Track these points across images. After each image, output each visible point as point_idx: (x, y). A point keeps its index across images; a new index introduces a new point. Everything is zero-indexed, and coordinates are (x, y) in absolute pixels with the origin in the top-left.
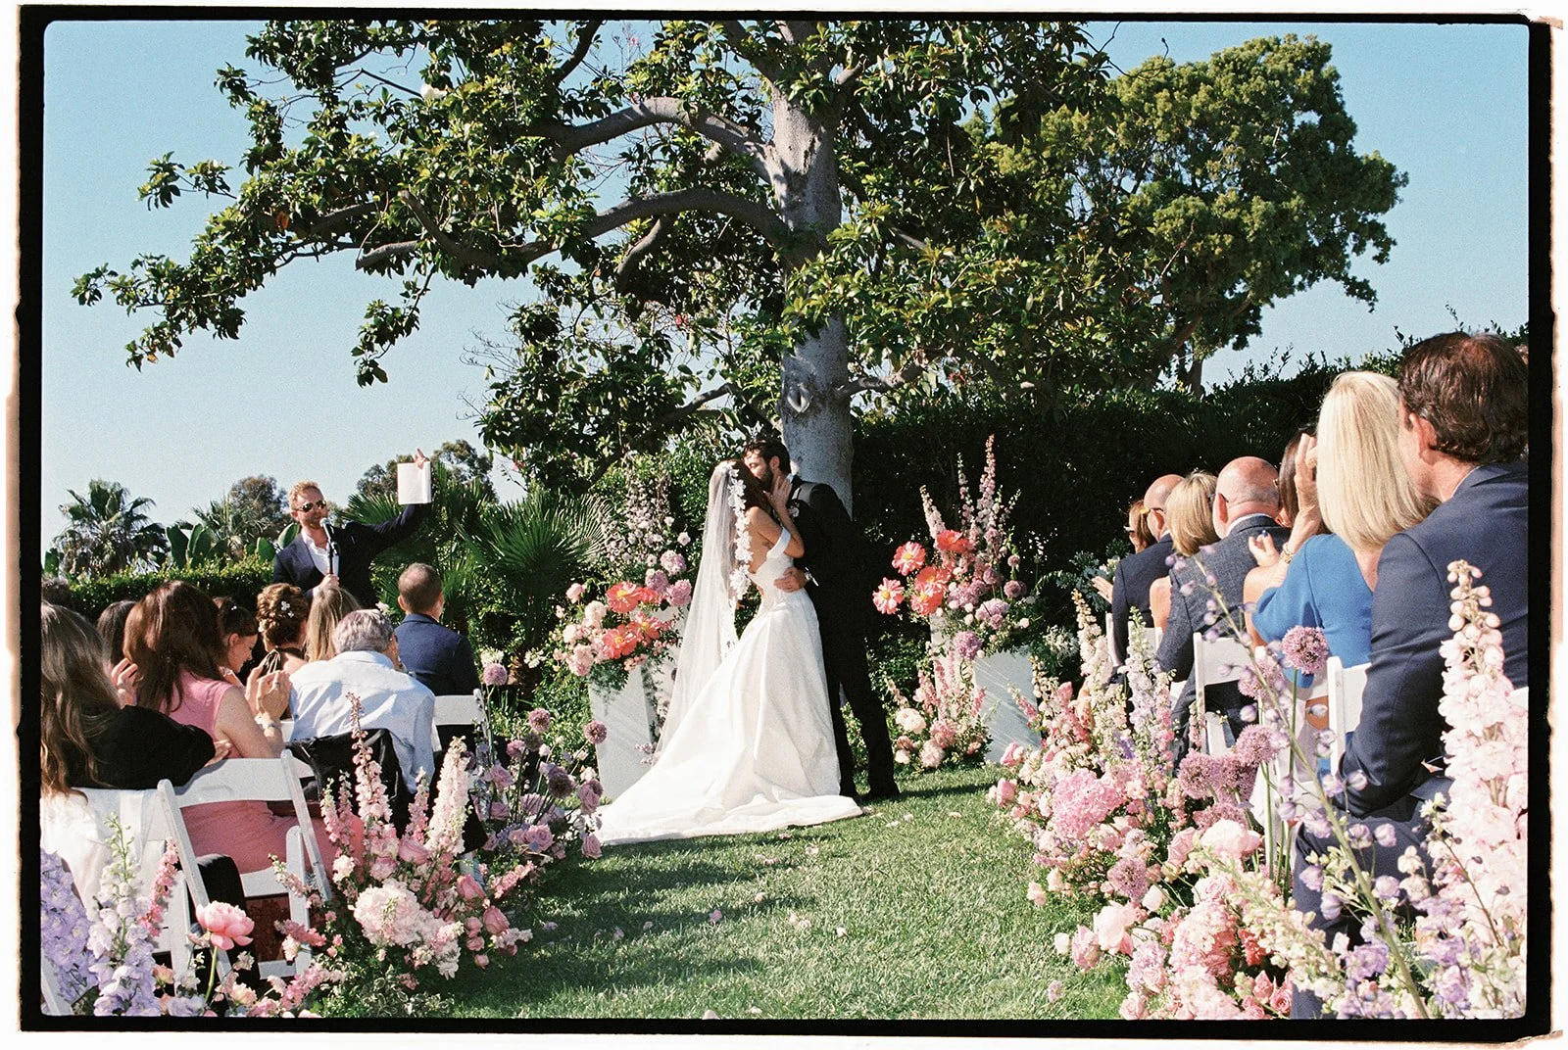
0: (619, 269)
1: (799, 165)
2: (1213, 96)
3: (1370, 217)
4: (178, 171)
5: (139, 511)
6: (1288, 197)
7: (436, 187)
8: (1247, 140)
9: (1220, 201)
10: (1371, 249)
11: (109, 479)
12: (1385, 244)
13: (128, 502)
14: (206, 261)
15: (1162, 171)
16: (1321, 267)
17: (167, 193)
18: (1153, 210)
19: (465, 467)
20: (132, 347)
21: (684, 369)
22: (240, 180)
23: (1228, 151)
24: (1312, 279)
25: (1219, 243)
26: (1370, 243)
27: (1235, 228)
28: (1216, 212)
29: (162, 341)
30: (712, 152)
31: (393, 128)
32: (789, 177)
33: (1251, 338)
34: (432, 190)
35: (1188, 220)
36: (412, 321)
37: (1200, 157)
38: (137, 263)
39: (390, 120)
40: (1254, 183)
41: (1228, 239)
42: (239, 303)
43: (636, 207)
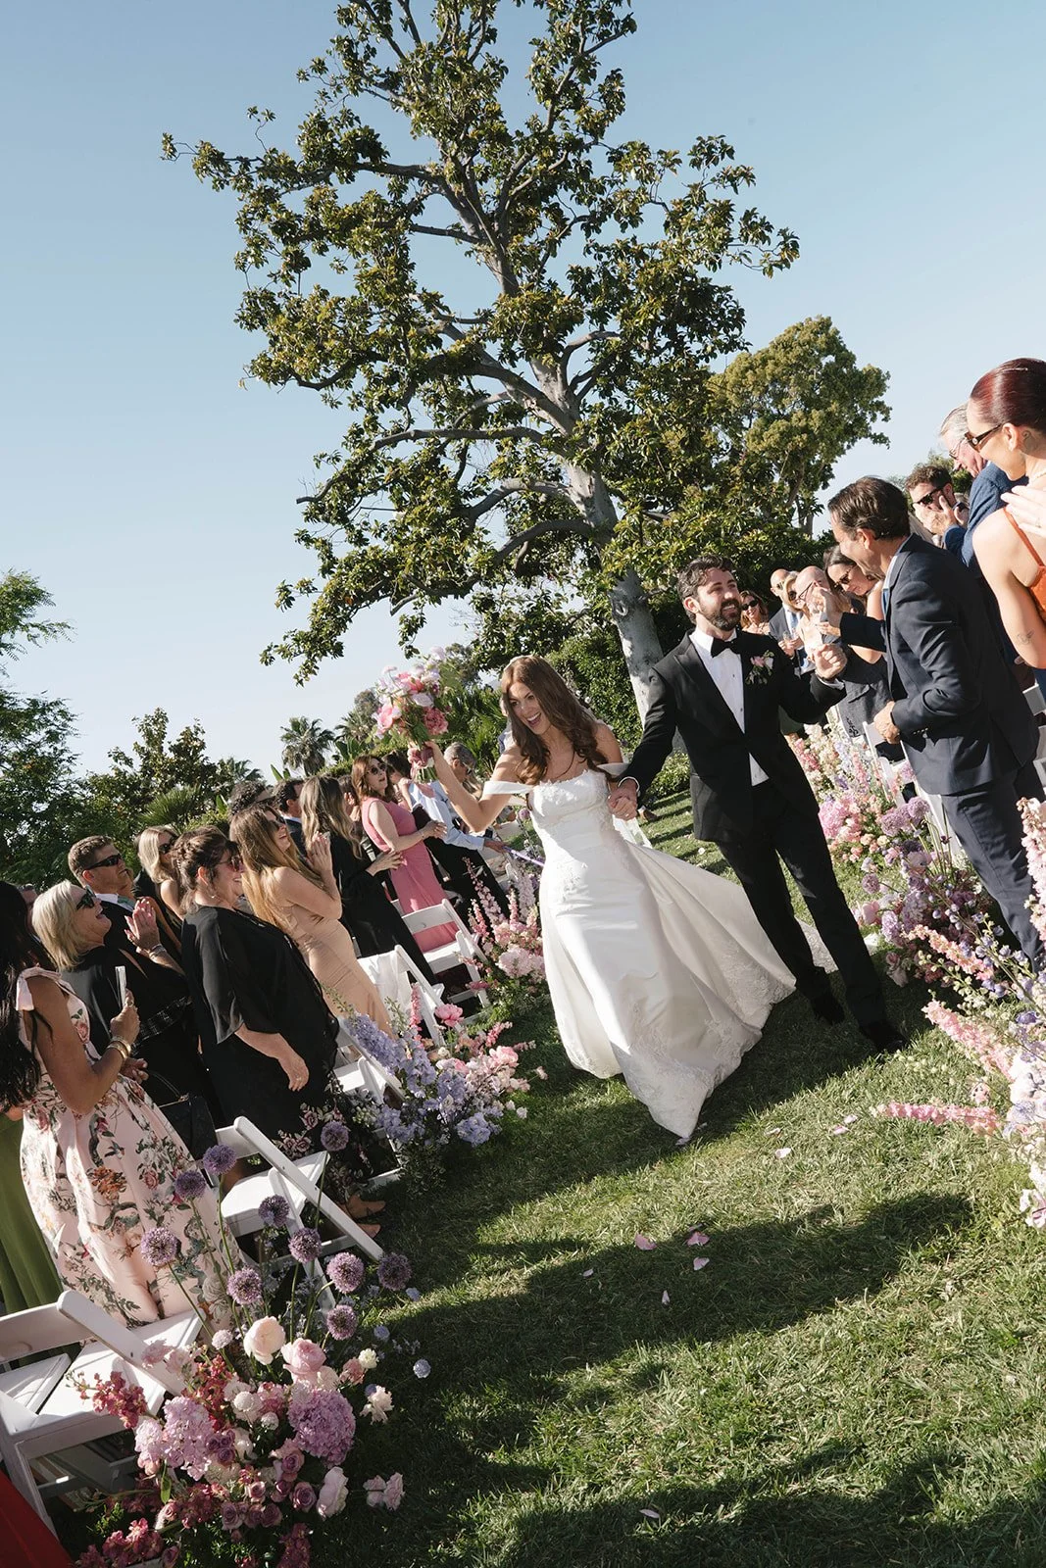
0: (514, 567)
1: (587, 493)
2: (776, 364)
3: (875, 400)
4: (290, 588)
5: (316, 726)
6: (829, 404)
7: (416, 566)
8: (800, 382)
9: (794, 418)
10: (880, 416)
11: (299, 717)
12: (886, 411)
13: (310, 722)
14: (318, 626)
15: (761, 411)
16: (855, 434)
17: (289, 601)
18: (762, 433)
19: (460, 655)
20: (296, 677)
21: (557, 595)
22: (323, 583)
23: (792, 390)
24: (853, 441)
25: (800, 440)
26: (878, 413)
27: (806, 430)
28: (794, 424)
29: (309, 669)
30: (542, 498)
31: (386, 538)
32: (584, 500)
33: (830, 481)
34: (416, 568)
35: (782, 434)
36: (422, 620)
37: (779, 397)
38: (285, 637)
39: (383, 535)
40: (809, 403)
41: (805, 436)
42: (339, 639)
43: (516, 542)
